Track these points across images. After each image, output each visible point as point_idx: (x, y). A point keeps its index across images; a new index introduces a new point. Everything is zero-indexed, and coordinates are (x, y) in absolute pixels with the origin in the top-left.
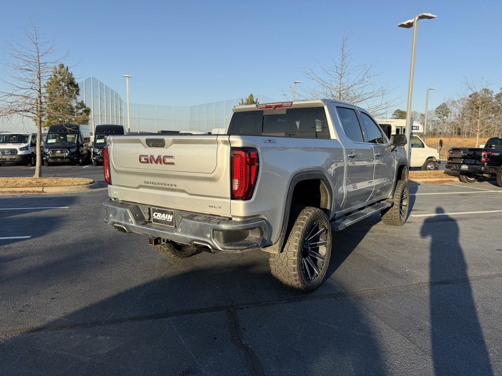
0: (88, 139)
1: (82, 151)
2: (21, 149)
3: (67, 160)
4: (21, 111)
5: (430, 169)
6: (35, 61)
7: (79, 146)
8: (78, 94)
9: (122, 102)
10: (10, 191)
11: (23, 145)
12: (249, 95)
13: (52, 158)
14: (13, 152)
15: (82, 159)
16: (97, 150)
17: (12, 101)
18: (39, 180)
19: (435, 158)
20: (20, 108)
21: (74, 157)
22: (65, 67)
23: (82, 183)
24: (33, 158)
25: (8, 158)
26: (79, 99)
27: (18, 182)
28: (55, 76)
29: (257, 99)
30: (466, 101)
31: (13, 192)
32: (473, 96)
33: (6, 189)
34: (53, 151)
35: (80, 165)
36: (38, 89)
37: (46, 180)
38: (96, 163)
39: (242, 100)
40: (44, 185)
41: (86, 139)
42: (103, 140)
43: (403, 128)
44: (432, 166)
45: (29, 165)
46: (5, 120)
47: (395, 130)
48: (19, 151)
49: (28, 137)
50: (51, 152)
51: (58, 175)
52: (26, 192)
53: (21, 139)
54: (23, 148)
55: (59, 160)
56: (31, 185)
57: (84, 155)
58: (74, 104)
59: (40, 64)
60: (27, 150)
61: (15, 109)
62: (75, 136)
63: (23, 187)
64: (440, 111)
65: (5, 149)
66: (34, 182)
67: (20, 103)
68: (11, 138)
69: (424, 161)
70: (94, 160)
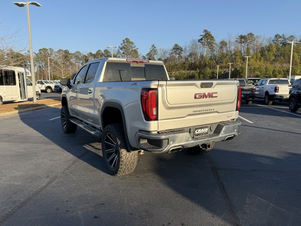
47: (17, 74)
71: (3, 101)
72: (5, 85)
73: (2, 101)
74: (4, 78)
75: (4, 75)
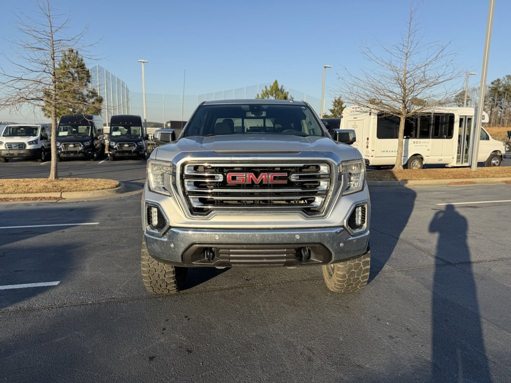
0: (101, 131)
1: (96, 145)
2: (30, 143)
3: (80, 155)
4: (32, 99)
5: (494, 165)
6: (48, 37)
7: (93, 139)
8: (89, 82)
9: (129, 91)
10: (21, 198)
11: (32, 138)
12: (274, 81)
13: (64, 152)
14: (22, 146)
15: (96, 153)
16: (113, 144)
17: (20, 87)
18: (56, 183)
19: (500, 152)
20: (32, 96)
21: (88, 151)
22: (75, 51)
23: (106, 186)
24: (43, 153)
25: (16, 152)
26: (90, 86)
27: (30, 186)
28: (64, 61)
29: (282, 86)
30: (487, 88)
31: (26, 199)
32: (495, 83)
33: (17, 195)
34: (65, 145)
35: (95, 161)
36: (52, 73)
37: (63, 183)
38: (112, 158)
39: (266, 87)
40: (62, 190)
41: (99, 130)
42: (120, 132)
43: (467, 117)
44: (498, 161)
45: (38, 160)
46: (13, 110)
47: (459, 120)
48: (27, 145)
49: (36, 129)
50: (63, 146)
51: (74, 173)
52: (41, 198)
53: (29, 131)
54: (32, 141)
55: (72, 155)
56: (46, 190)
57: (98, 149)
58: (85, 92)
59: (53, 41)
60: (37, 143)
61: (25, 97)
62: (88, 128)
63: (36, 192)
64: (460, 99)
65: (12, 143)
66: (50, 185)
67: (30, 90)
68: (18, 131)
69: (488, 155)
70: (110, 154)
71: (424, 163)
72: (432, 138)
73: (422, 163)
74: (432, 126)
75: (432, 122)
